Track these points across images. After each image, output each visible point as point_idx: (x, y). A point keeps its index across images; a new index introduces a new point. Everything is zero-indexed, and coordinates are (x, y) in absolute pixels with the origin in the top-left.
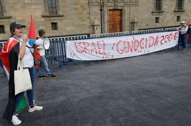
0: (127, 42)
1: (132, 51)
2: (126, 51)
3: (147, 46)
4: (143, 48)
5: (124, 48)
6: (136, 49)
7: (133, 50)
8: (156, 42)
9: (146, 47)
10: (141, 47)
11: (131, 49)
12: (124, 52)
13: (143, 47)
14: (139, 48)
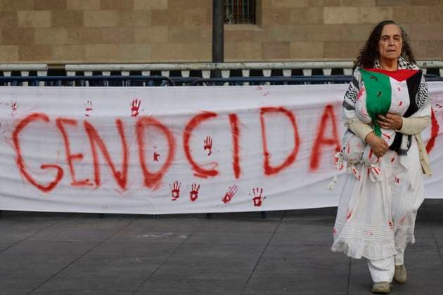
0: (81, 125)
1: (122, 181)
2: (79, 177)
3: (241, 164)
4: (213, 173)
5: (63, 157)
6: (159, 176)
7: (135, 175)
8: (320, 141)
9: (237, 170)
10: (196, 167)
11: (119, 169)
12: (66, 180)
13: (208, 168)
14: (181, 173)
